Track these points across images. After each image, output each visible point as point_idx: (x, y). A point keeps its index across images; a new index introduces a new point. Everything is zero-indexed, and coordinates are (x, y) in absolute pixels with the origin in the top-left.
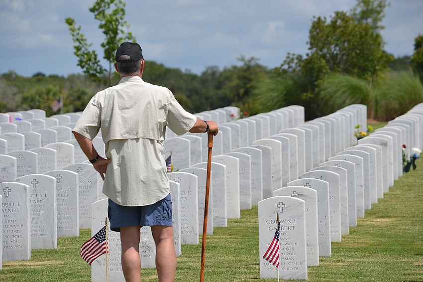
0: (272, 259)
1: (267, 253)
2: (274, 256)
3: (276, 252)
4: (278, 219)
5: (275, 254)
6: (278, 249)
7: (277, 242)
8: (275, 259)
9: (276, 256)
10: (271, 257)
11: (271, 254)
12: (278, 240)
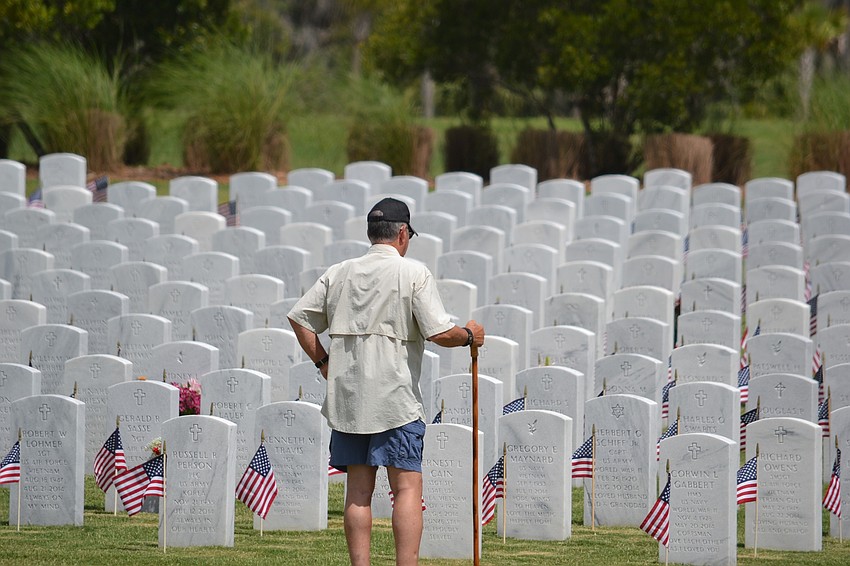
0: (656, 531)
1: (646, 521)
2: (658, 527)
3: (663, 520)
4: (668, 469)
5: (661, 524)
6: (666, 515)
7: (665, 505)
8: (660, 531)
9: (663, 526)
10: (654, 528)
11: (653, 523)
12: (666, 502)
